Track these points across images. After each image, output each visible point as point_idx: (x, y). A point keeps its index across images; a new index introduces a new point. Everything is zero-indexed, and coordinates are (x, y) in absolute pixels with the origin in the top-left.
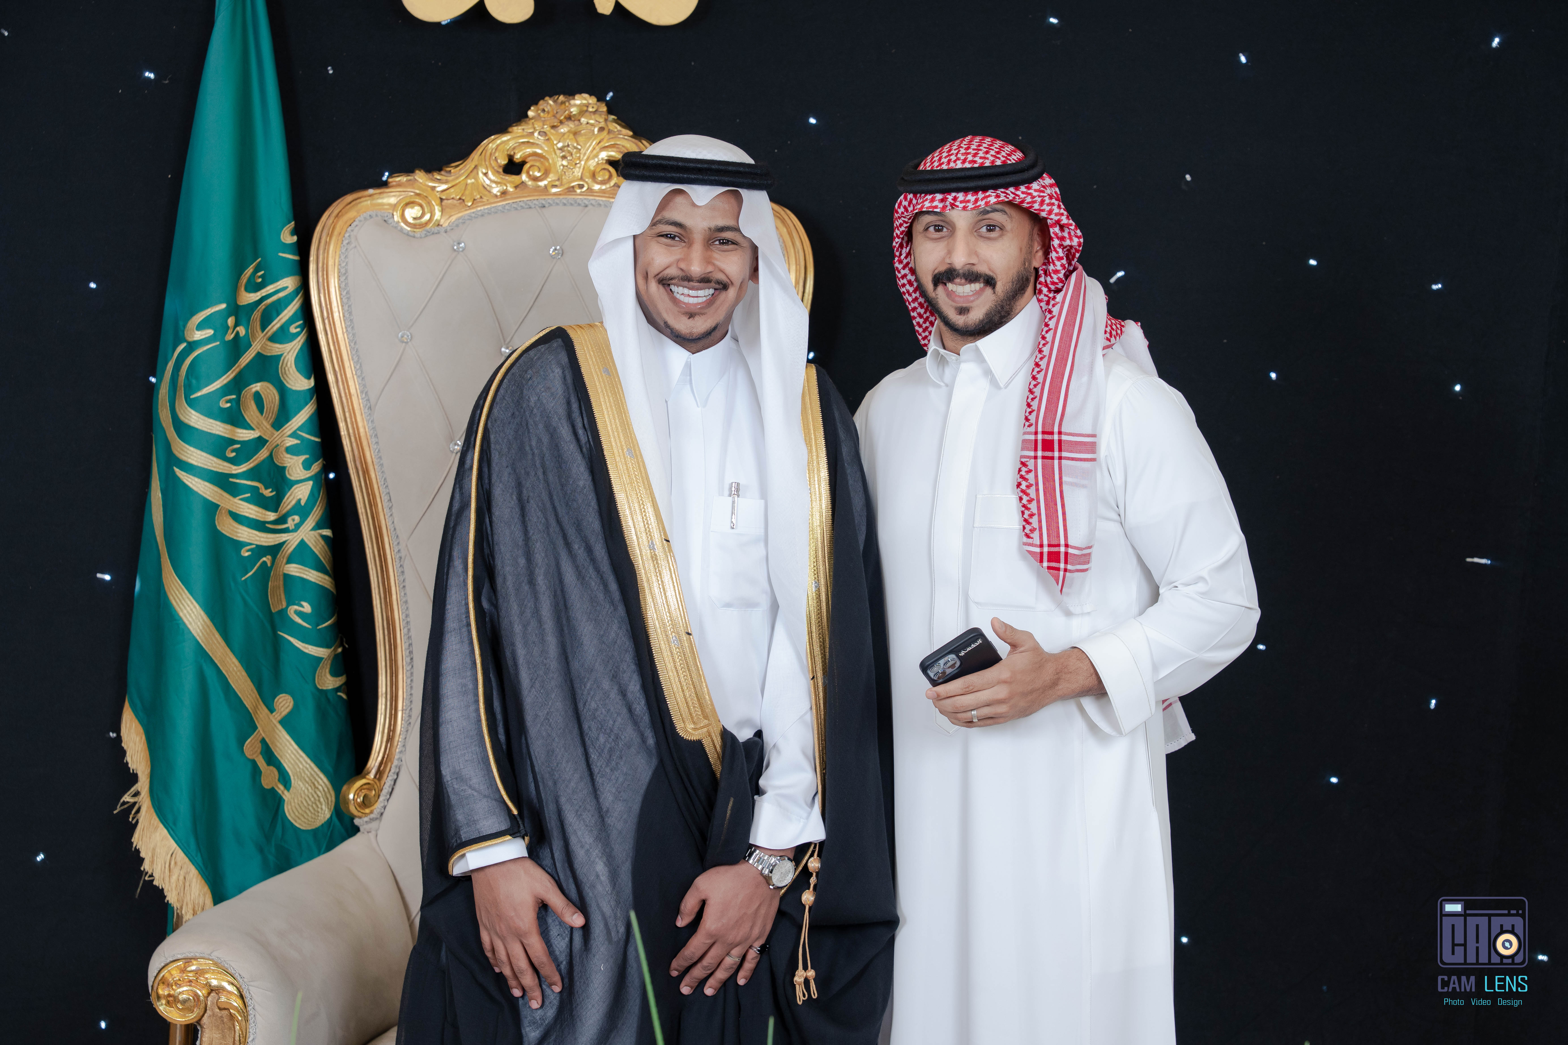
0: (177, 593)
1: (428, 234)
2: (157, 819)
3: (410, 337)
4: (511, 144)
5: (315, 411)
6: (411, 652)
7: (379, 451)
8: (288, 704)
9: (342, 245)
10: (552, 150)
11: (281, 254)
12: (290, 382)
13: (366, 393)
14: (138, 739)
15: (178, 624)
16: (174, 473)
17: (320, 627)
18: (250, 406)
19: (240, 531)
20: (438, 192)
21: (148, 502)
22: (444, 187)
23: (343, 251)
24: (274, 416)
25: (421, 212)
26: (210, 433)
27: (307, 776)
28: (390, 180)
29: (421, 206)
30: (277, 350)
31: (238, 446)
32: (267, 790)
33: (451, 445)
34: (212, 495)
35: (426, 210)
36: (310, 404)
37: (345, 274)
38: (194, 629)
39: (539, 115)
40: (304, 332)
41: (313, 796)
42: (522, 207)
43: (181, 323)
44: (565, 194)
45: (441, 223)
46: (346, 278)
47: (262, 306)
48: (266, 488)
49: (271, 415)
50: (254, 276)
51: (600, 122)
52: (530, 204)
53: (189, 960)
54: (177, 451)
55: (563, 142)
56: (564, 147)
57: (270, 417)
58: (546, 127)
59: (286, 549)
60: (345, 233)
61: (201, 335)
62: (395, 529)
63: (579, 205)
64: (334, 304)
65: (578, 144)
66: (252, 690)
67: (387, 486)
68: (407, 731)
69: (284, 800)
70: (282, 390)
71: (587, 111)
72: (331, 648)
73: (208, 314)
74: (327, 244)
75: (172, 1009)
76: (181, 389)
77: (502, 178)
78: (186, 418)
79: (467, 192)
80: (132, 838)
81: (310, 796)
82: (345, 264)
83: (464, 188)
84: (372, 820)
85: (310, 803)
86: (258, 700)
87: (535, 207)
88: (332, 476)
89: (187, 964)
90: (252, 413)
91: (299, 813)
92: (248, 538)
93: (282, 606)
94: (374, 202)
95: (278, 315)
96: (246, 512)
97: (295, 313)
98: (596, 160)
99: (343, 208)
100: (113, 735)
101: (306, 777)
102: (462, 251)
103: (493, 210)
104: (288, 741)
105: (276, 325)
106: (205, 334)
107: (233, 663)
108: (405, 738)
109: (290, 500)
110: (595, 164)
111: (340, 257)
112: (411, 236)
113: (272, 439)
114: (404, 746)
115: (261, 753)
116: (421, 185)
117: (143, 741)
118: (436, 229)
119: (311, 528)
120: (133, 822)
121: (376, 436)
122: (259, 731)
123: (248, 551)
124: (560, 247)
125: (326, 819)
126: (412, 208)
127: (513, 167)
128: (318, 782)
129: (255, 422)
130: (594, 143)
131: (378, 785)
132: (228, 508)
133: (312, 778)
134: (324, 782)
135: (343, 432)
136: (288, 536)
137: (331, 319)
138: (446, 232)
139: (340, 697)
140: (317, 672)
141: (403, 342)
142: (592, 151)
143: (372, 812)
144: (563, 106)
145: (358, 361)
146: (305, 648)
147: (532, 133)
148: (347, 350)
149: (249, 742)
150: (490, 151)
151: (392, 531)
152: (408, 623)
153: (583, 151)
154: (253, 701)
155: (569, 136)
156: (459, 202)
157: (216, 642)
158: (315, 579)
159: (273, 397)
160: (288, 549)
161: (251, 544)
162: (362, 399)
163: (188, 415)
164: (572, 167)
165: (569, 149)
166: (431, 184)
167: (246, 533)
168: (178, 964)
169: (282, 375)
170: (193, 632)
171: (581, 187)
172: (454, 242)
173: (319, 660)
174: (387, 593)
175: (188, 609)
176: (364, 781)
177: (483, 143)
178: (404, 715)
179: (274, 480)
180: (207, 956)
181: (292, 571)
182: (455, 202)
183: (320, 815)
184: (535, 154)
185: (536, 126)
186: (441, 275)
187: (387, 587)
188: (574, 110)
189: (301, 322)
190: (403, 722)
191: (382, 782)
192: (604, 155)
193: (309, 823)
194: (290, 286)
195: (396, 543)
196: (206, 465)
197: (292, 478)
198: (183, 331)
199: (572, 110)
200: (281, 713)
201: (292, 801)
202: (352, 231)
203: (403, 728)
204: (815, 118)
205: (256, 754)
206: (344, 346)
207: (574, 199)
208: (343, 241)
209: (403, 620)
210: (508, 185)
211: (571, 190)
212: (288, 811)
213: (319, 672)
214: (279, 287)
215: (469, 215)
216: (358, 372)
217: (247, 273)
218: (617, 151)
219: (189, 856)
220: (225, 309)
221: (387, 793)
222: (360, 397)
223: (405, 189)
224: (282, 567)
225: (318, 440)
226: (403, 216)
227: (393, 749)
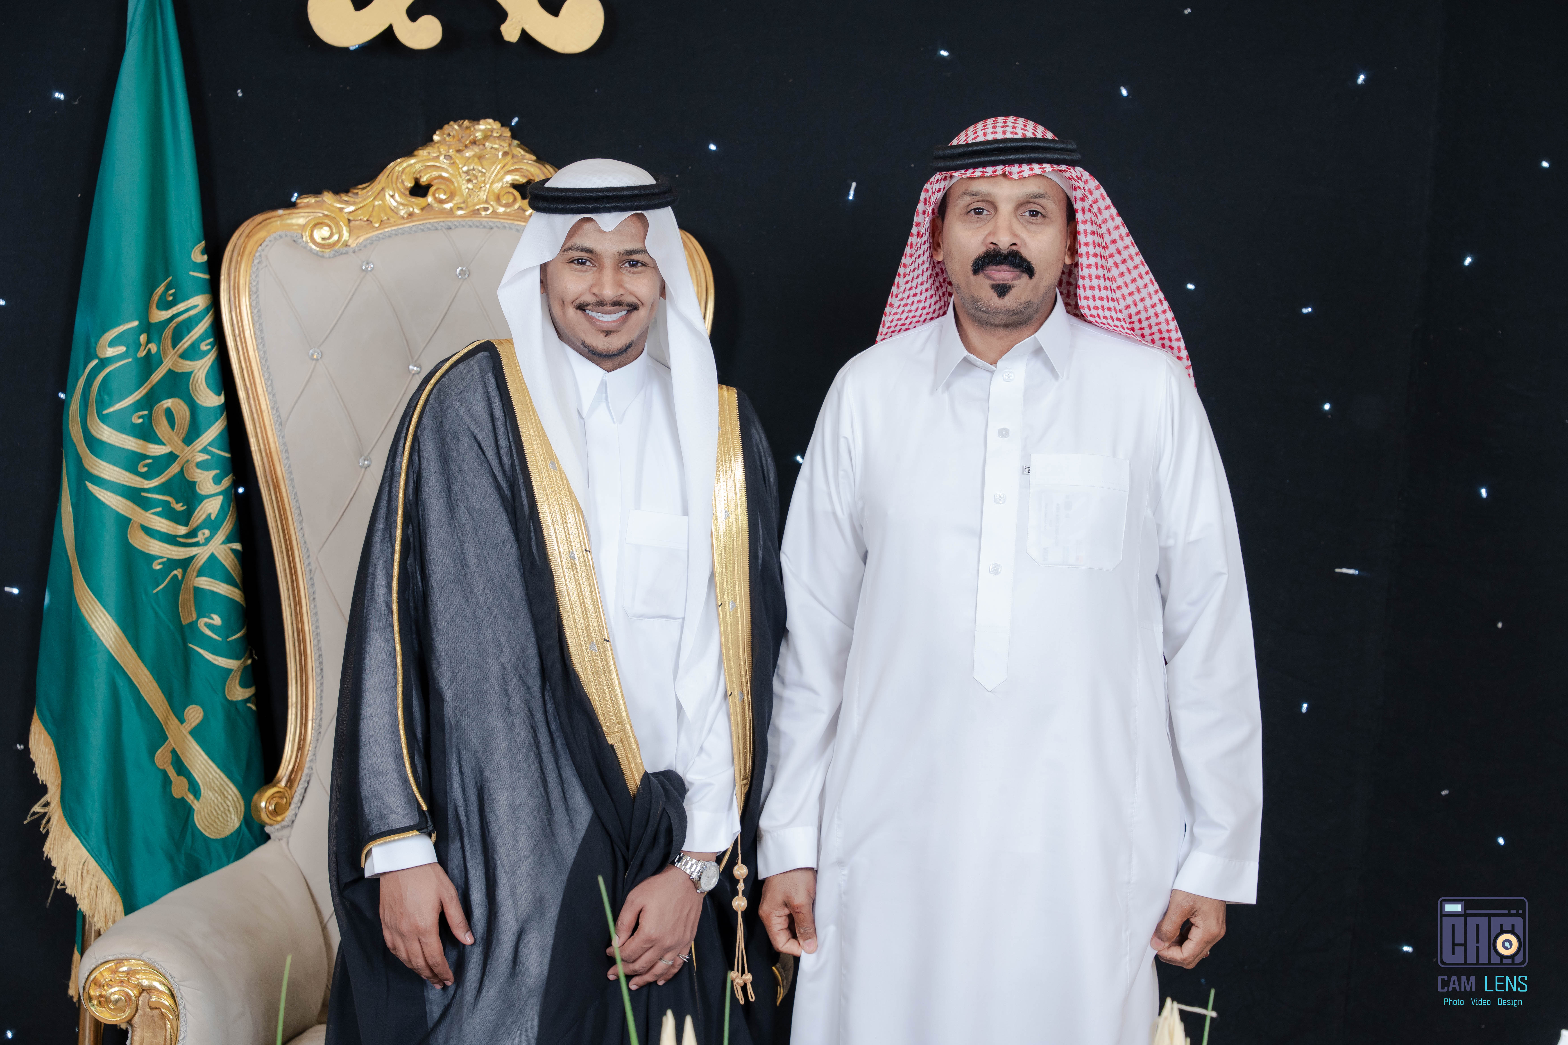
0: (88, 603)
1: (337, 254)
2: (69, 829)
3: (320, 354)
4: (418, 166)
5: (225, 427)
6: (321, 663)
7: (290, 466)
8: (198, 715)
9: (253, 265)
10: (457, 173)
11: (192, 273)
12: (201, 398)
13: (277, 409)
14: (46, 750)
15: (90, 637)
16: (86, 487)
17: (230, 639)
18: (161, 422)
19: (151, 544)
20: (346, 213)
21: (57, 516)
22: (351, 208)
23: (254, 269)
24: (184, 432)
25: (329, 233)
26: (123, 449)
27: (217, 786)
28: (299, 201)
29: (330, 227)
30: (188, 367)
31: (150, 461)
32: (178, 799)
33: (361, 460)
35: (334, 231)
36: (220, 421)
37: (256, 293)
38: (105, 639)
39: (444, 139)
40: (214, 349)
41: (222, 806)
42: (429, 229)
43: (93, 340)
44: (471, 216)
45: (349, 244)
47: (173, 324)
48: (177, 503)
49: (181, 430)
50: (166, 294)
51: (504, 147)
52: (436, 226)
53: (120, 961)
54: (89, 465)
55: (468, 166)
56: (469, 170)
57: (180, 433)
58: (451, 151)
59: (197, 562)
60: (256, 253)
62: (305, 542)
63: (484, 227)
64: (246, 322)
65: (482, 168)
66: (163, 701)
67: (297, 501)
68: (317, 740)
69: (194, 810)
70: (193, 406)
71: (491, 136)
72: (240, 659)
73: (121, 331)
74: (239, 263)
75: (104, 1009)
76: (93, 405)
77: (408, 201)
78: (98, 434)
79: (374, 213)
80: (43, 847)
81: (220, 806)
82: (256, 282)
83: (371, 209)
84: (283, 827)
85: (219, 812)
86: (168, 710)
87: (441, 229)
88: (242, 490)
89: (118, 965)
90: (163, 429)
91: (208, 822)
92: (159, 551)
93: (192, 617)
94: (284, 222)
95: (189, 332)
96: (158, 526)
97: (206, 331)
98: (501, 184)
99: (253, 229)
100: (20, 747)
101: (215, 786)
102: (371, 271)
103: (400, 231)
104: (198, 751)
105: (186, 342)
106: (117, 351)
107: (145, 675)
108: (316, 747)
109: (200, 514)
110: (499, 187)
111: (251, 276)
112: (320, 256)
113: (183, 454)
114: (314, 755)
115: (172, 763)
116: (330, 207)
117: (51, 751)
118: (345, 249)
119: (221, 541)
120: (44, 832)
121: (287, 451)
122: (170, 742)
123: (159, 564)
124: (467, 268)
125: (236, 828)
126: (322, 228)
127: (419, 190)
128: (227, 792)
129: (166, 438)
130: (499, 167)
131: (289, 793)
132: (140, 522)
133: (221, 788)
134: (233, 792)
135: (254, 447)
136: (198, 550)
137: (242, 336)
138: (354, 252)
139: (250, 708)
140: (227, 683)
141: (313, 359)
142: (496, 175)
143: (283, 820)
144: (468, 131)
145: (269, 378)
146: (215, 660)
147: (438, 157)
148: (258, 366)
149: (160, 753)
150: (397, 174)
151: (302, 544)
152: (318, 634)
153: (488, 175)
154: (164, 712)
155: (474, 160)
156: (367, 223)
157: (128, 653)
158: (225, 592)
159: (184, 413)
160: (198, 563)
161: (162, 557)
162: (273, 415)
163: (100, 431)
164: (477, 190)
165: (474, 172)
166: (339, 205)
167: (158, 547)
168: (111, 965)
169: (193, 392)
170: (106, 644)
171: (486, 209)
172: (363, 262)
173: (228, 671)
174: (297, 603)
175: (102, 622)
176: (274, 790)
177: (389, 166)
178: (314, 725)
180: (138, 957)
181: (202, 584)
182: (363, 223)
183: (229, 824)
184: (441, 177)
185: (442, 150)
186: (351, 294)
187: (297, 600)
188: (479, 135)
189: (211, 340)
190: (313, 731)
191: (293, 791)
192: (509, 178)
193: (219, 832)
194: (201, 305)
195: (305, 557)
196: (119, 479)
197: (203, 493)
198: (95, 348)
199: (477, 135)
200: (191, 724)
201: (202, 810)
202: (263, 250)
203: (314, 737)
204: (715, 144)
205: (167, 765)
206: (255, 363)
207: (479, 221)
208: (253, 260)
209: (313, 632)
210: (415, 207)
211: (476, 212)
212: (198, 820)
213: (229, 683)
214: (190, 306)
215: (377, 236)
216: (269, 388)
217: (158, 292)
218: (521, 176)
219: (101, 864)
220: (137, 326)
221: (298, 801)
222: (270, 413)
223: (313, 211)
224: (193, 579)
225: (228, 455)
226: (311, 236)
227: (304, 758)
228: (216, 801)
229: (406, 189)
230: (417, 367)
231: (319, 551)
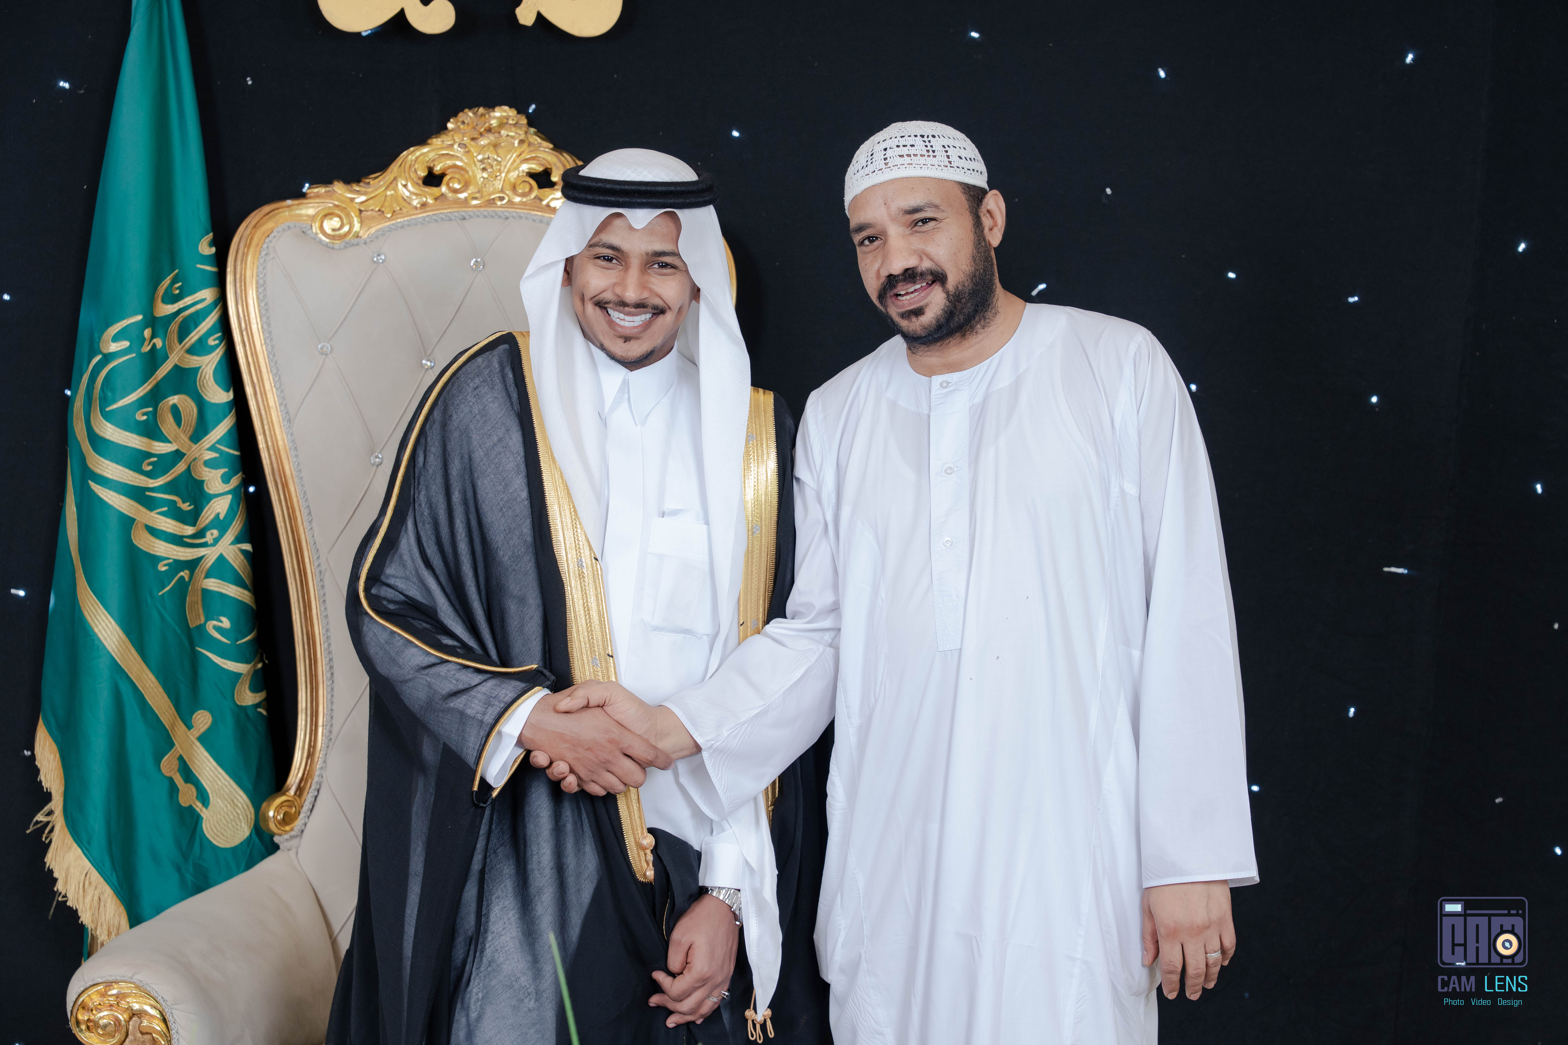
0: (92, 608)
1: (347, 245)
2: (71, 839)
3: (330, 349)
4: (431, 155)
5: (234, 424)
6: (331, 667)
7: (298, 465)
8: (206, 720)
9: (260, 256)
10: (472, 162)
11: (199, 266)
12: (209, 394)
13: (285, 405)
14: (52, 758)
15: (93, 641)
16: (89, 486)
17: (239, 642)
18: (167, 419)
19: (157, 545)
20: (357, 203)
21: (62, 516)
22: (363, 198)
23: (261, 261)
24: (192, 429)
25: (340, 223)
26: (126, 447)
27: (226, 794)
28: (309, 191)
29: (340, 217)
30: (195, 362)
31: (155, 459)
32: (184, 807)
33: (372, 458)
34: (128, 509)
35: (345, 221)
36: (228, 417)
37: (263, 285)
38: (109, 645)
39: (459, 127)
40: (222, 344)
41: (232, 813)
42: (442, 219)
43: (96, 335)
44: (486, 206)
45: (360, 235)
46: (265, 290)
47: (180, 318)
48: (184, 502)
49: (188, 427)
50: (171, 288)
51: (520, 135)
52: (451, 216)
53: (109, 984)
55: (483, 155)
56: (484, 159)
57: (187, 430)
58: (465, 139)
59: (205, 563)
60: (263, 244)
61: (117, 347)
62: (315, 543)
63: (500, 217)
64: (252, 316)
65: (498, 156)
66: (169, 706)
67: (306, 500)
68: (328, 747)
69: (202, 818)
70: (201, 403)
71: (507, 123)
72: (250, 663)
73: (124, 326)
74: (245, 255)
75: (91, 1034)
76: (96, 401)
77: (421, 190)
78: (101, 431)
79: (386, 204)
80: (44, 858)
81: (230, 813)
82: (263, 275)
83: (383, 199)
84: (293, 837)
85: (229, 820)
86: (174, 716)
87: (455, 219)
88: (252, 489)
89: (107, 988)
90: (169, 426)
91: (217, 831)
92: (165, 552)
93: (200, 620)
94: (292, 213)
95: (196, 326)
96: (163, 526)
97: (214, 325)
98: (517, 172)
99: (261, 219)
100: (27, 753)
101: (224, 794)
102: (382, 263)
103: (413, 221)
104: (206, 757)
105: (193, 337)
106: (121, 346)
107: (150, 679)
108: (326, 754)
109: (208, 514)
110: (515, 176)
111: (258, 268)
112: (330, 248)
113: (190, 452)
114: (325, 762)
115: (178, 771)
116: (340, 197)
117: (57, 759)
118: (356, 241)
119: (230, 542)
120: (46, 842)
121: (296, 449)
122: (176, 748)
123: (165, 565)
124: (482, 259)
125: (246, 837)
126: (331, 219)
127: (433, 179)
128: (237, 800)
129: (172, 435)
130: (515, 155)
131: (299, 801)
132: (145, 522)
133: (231, 795)
134: (243, 799)
135: (262, 445)
136: (206, 551)
137: (249, 330)
138: (365, 243)
139: (260, 713)
140: (236, 688)
141: (322, 354)
142: (512, 164)
143: (292, 830)
144: (483, 119)
145: (277, 373)
146: (224, 663)
147: (452, 145)
148: (266, 363)
149: (166, 760)
150: (410, 162)
151: (312, 546)
152: (328, 637)
153: (503, 163)
154: (170, 718)
155: (489, 148)
156: (378, 213)
158: (235, 594)
159: (191, 410)
160: (207, 564)
161: (169, 559)
162: (281, 411)
163: (103, 428)
164: (492, 180)
165: (489, 161)
166: (350, 196)
167: (163, 548)
168: (98, 988)
169: (201, 388)
170: (109, 648)
171: (502, 199)
172: (374, 254)
173: (238, 675)
174: (307, 608)
175: (103, 624)
176: (283, 798)
177: (402, 155)
178: (324, 731)
179: (192, 494)
180: (129, 980)
181: (210, 586)
182: (374, 214)
183: (239, 832)
184: (455, 166)
185: (456, 138)
186: (361, 287)
187: (307, 601)
188: (494, 122)
189: (219, 334)
190: (324, 738)
191: (303, 799)
192: (525, 167)
193: (228, 841)
194: (208, 298)
195: (315, 557)
196: (123, 479)
197: (211, 492)
199: (492, 122)
200: (199, 730)
201: (211, 819)
202: (270, 242)
203: (324, 744)
204: (737, 130)
205: (173, 772)
206: (263, 358)
207: (494, 211)
208: (261, 252)
209: (324, 635)
210: (428, 197)
211: (492, 202)
212: (207, 829)
213: (238, 688)
214: (197, 299)
215: (389, 227)
216: (277, 384)
217: (164, 285)
218: (536, 164)
219: (104, 875)
220: (141, 321)
221: (308, 810)
222: (279, 409)
223: (323, 201)
224: (200, 582)
225: (237, 453)
226: (321, 227)
227: (314, 766)
228: (225, 809)
229: (419, 178)
230: (431, 362)
231: (329, 552)
